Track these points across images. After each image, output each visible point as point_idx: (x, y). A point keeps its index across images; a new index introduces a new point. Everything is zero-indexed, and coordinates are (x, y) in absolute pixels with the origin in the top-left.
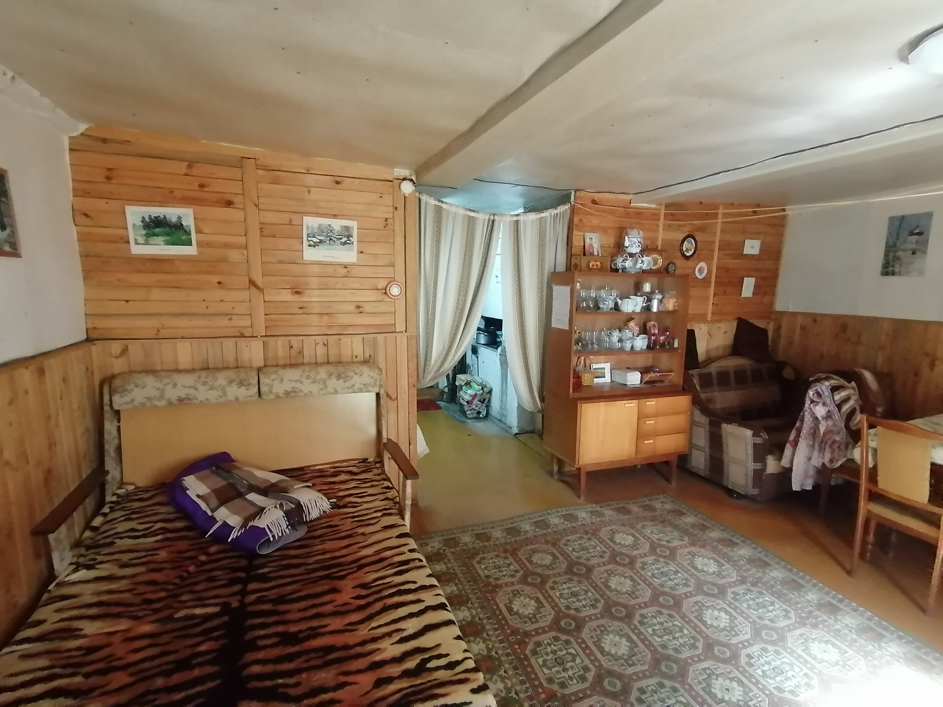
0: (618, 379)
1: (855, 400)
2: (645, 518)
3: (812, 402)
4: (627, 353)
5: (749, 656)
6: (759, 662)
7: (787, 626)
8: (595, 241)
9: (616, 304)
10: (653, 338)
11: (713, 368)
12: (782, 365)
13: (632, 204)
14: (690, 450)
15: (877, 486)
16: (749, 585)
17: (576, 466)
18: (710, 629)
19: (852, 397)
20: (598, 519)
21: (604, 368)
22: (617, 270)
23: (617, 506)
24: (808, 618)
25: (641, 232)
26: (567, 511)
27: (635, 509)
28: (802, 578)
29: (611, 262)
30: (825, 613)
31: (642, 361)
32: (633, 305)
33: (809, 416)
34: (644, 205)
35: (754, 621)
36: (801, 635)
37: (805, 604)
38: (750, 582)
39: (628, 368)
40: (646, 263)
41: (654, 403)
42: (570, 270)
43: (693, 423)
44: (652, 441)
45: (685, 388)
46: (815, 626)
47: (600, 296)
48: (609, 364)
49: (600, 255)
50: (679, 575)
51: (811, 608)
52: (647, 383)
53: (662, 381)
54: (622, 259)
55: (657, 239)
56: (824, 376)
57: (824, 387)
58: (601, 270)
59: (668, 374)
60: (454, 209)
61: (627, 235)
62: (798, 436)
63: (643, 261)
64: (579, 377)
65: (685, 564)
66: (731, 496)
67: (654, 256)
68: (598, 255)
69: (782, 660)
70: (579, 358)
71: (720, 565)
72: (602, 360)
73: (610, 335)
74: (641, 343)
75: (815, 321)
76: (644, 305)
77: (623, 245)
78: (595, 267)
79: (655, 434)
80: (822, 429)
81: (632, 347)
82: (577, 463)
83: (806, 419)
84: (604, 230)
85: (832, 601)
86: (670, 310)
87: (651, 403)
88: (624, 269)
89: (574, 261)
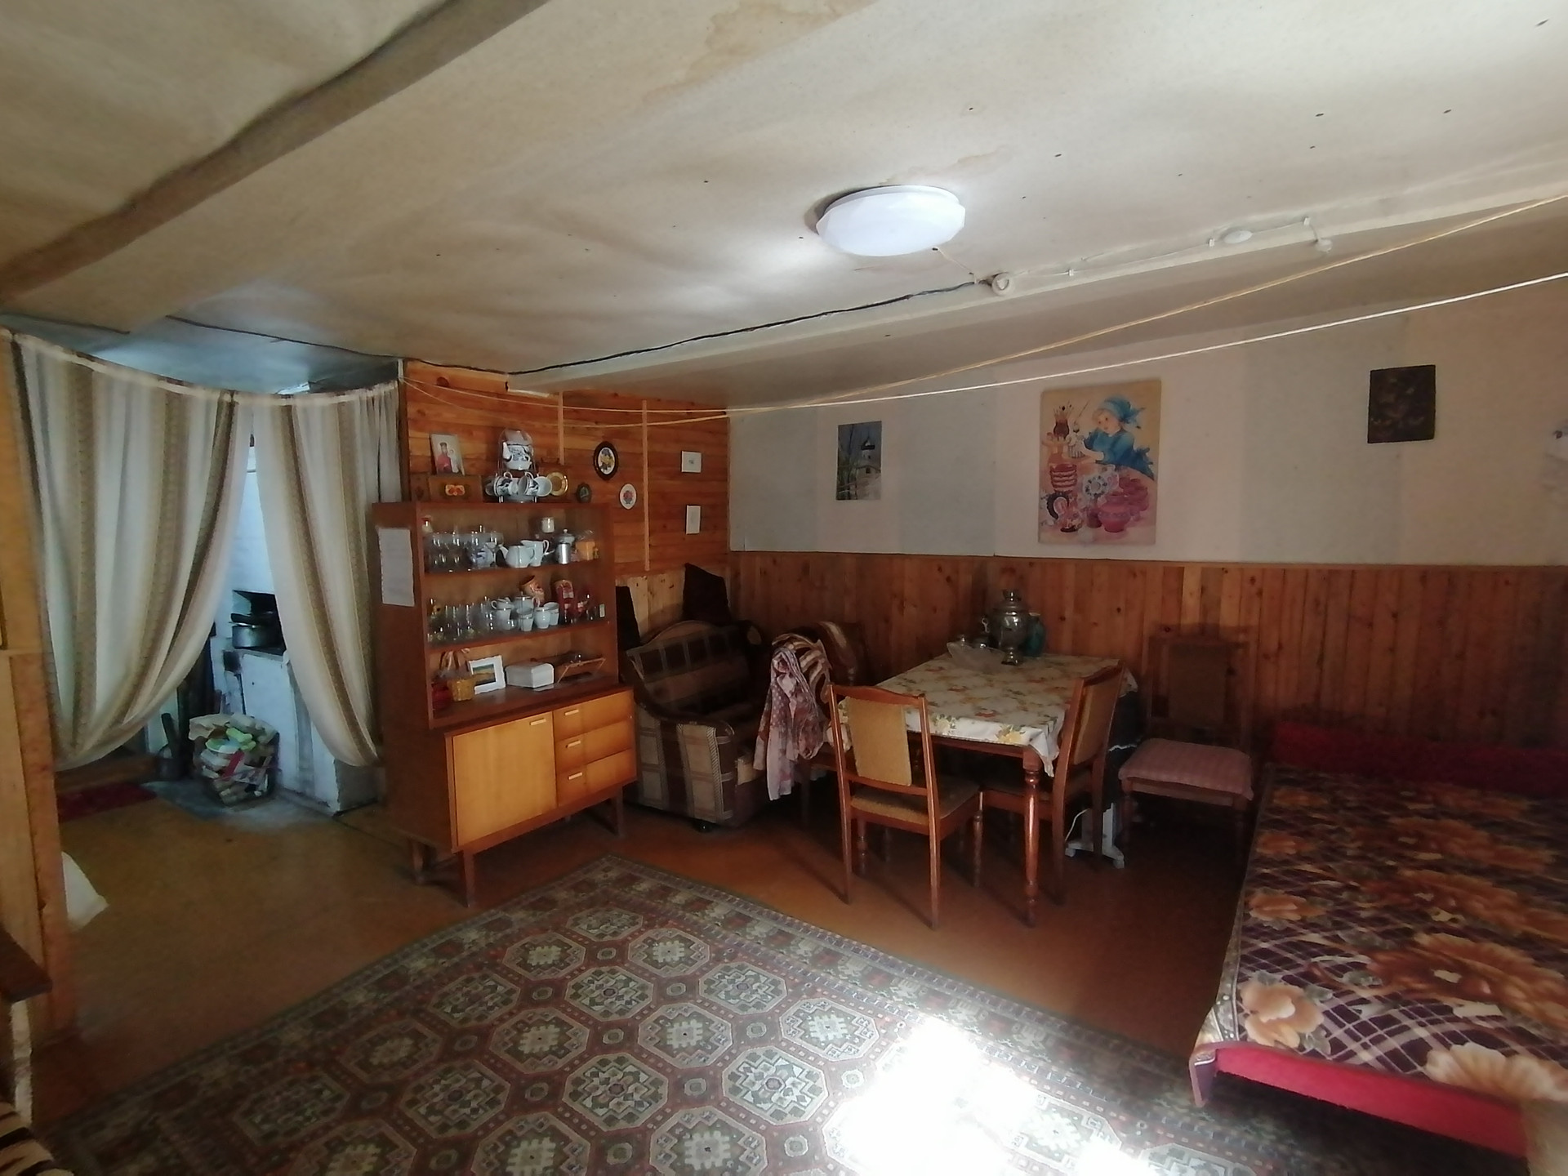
0: (518, 681)
1: (822, 664)
2: (580, 906)
3: (778, 674)
4: (528, 635)
5: (733, 1077)
6: (747, 1080)
7: (778, 1006)
8: (451, 449)
9: (499, 554)
10: (566, 606)
11: (660, 643)
12: (744, 626)
13: (509, 390)
14: (639, 774)
15: (856, 774)
16: (726, 960)
17: (454, 851)
18: (678, 1056)
19: (820, 661)
20: (500, 935)
21: (493, 665)
22: (495, 499)
23: (532, 900)
24: (802, 983)
25: (528, 436)
26: (442, 938)
27: (562, 895)
28: (790, 925)
29: (484, 484)
30: (822, 968)
31: (553, 645)
32: (527, 555)
33: (777, 694)
34: (530, 392)
35: (736, 1015)
36: (796, 1014)
37: (797, 963)
38: (727, 957)
39: (533, 660)
40: (541, 486)
41: (577, 711)
42: (411, 499)
43: (638, 731)
44: (581, 774)
45: (623, 680)
46: (812, 993)
47: (469, 544)
48: (500, 657)
49: (463, 473)
50: (632, 984)
51: (805, 967)
52: (566, 679)
53: (588, 674)
54: (502, 479)
55: (557, 448)
56: (786, 636)
57: (788, 652)
58: (467, 499)
59: (596, 660)
60: (125, 376)
61: (506, 441)
62: (768, 724)
63: (535, 483)
64: (446, 688)
65: (640, 963)
66: (699, 829)
67: (554, 474)
68: (460, 471)
69: (776, 1064)
70: (443, 655)
71: (688, 943)
72: (488, 653)
73: (495, 609)
74: (547, 616)
75: (775, 562)
76: (546, 554)
77: (502, 456)
78: (455, 494)
79: (583, 762)
80: (793, 709)
81: (535, 625)
82: (454, 843)
83: (774, 699)
84: (467, 431)
85: (829, 946)
86: (588, 559)
87: (573, 713)
88: (506, 495)
89: (415, 484)
